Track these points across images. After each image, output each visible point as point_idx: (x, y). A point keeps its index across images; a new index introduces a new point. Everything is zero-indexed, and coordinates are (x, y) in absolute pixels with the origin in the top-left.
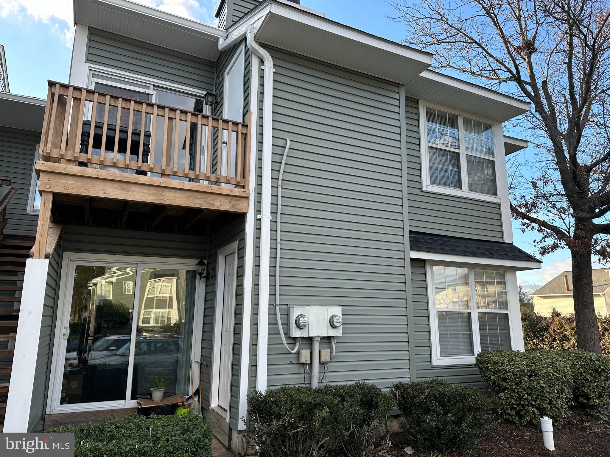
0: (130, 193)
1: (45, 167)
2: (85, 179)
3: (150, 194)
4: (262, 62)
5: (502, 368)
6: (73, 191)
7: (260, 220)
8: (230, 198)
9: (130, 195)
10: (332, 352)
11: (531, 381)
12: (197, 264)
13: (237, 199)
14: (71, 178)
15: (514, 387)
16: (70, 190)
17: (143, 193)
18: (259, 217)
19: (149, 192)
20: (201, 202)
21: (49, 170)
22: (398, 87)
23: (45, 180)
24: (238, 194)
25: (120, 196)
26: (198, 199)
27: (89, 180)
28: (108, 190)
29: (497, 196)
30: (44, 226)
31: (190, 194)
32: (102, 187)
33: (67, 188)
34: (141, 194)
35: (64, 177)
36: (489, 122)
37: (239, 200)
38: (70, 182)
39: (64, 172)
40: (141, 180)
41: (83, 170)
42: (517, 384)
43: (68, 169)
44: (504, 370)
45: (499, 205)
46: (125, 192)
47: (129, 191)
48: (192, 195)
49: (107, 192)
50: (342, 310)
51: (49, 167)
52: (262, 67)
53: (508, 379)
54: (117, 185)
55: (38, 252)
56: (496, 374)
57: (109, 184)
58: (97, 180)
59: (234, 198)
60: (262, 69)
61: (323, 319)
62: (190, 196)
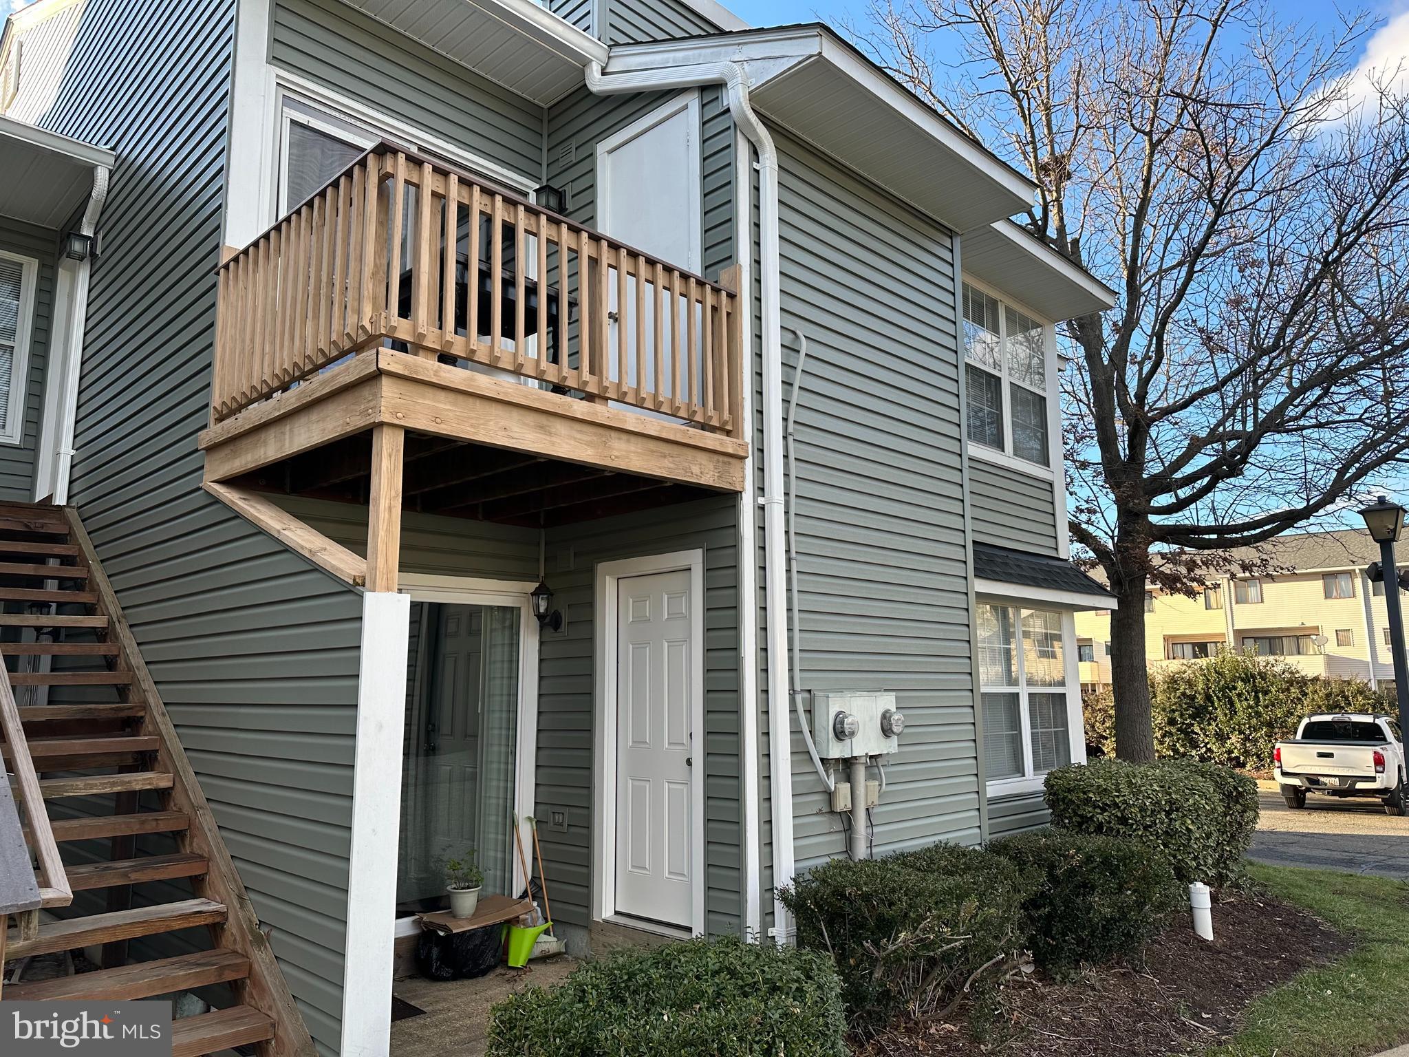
0: (554, 439)
1: (397, 366)
2: (471, 400)
3: (589, 444)
4: (755, 153)
5: (1121, 799)
6: (449, 428)
7: (762, 508)
8: (716, 457)
9: (553, 444)
10: (880, 785)
11: (1171, 820)
12: (532, 594)
13: (726, 459)
14: (442, 395)
15: (1140, 833)
16: (443, 426)
17: (575, 439)
18: (761, 500)
19: (586, 438)
20: (671, 465)
21: (406, 373)
22: (951, 238)
23: (393, 398)
24: (730, 451)
25: (536, 445)
26: (665, 457)
27: (478, 404)
28: (515, 429)
29: (1048, 466)
30: (393, 510)
31: (652, 445)
32: (503, 423)
33: (438, 420)
34: (572, 442)
35: (430, 392)
36: (1037, 318)
37: (729, 463)
38: (442, 406)
39: (434, 380)
40: (575, 411)
41: (472, 379)
42: (1146, 828)
43: (443, 374)
44: (1125, 802)
45: (1051, 485)
46: (544, 437)
47: (550, 434)
48: (655, 449)
49: (511, 434)
50: (897, 698)
51: (406, 366)
52: (755, 165)
53: (1131, 819)
54: (531, 418)
55: (385, 576)
56: (1106, 811)
57: (516, 414)
58: (494, 404)
59: (721, 458)
60: (755, 170)
61: (871, 720)
62: (653, 451)
